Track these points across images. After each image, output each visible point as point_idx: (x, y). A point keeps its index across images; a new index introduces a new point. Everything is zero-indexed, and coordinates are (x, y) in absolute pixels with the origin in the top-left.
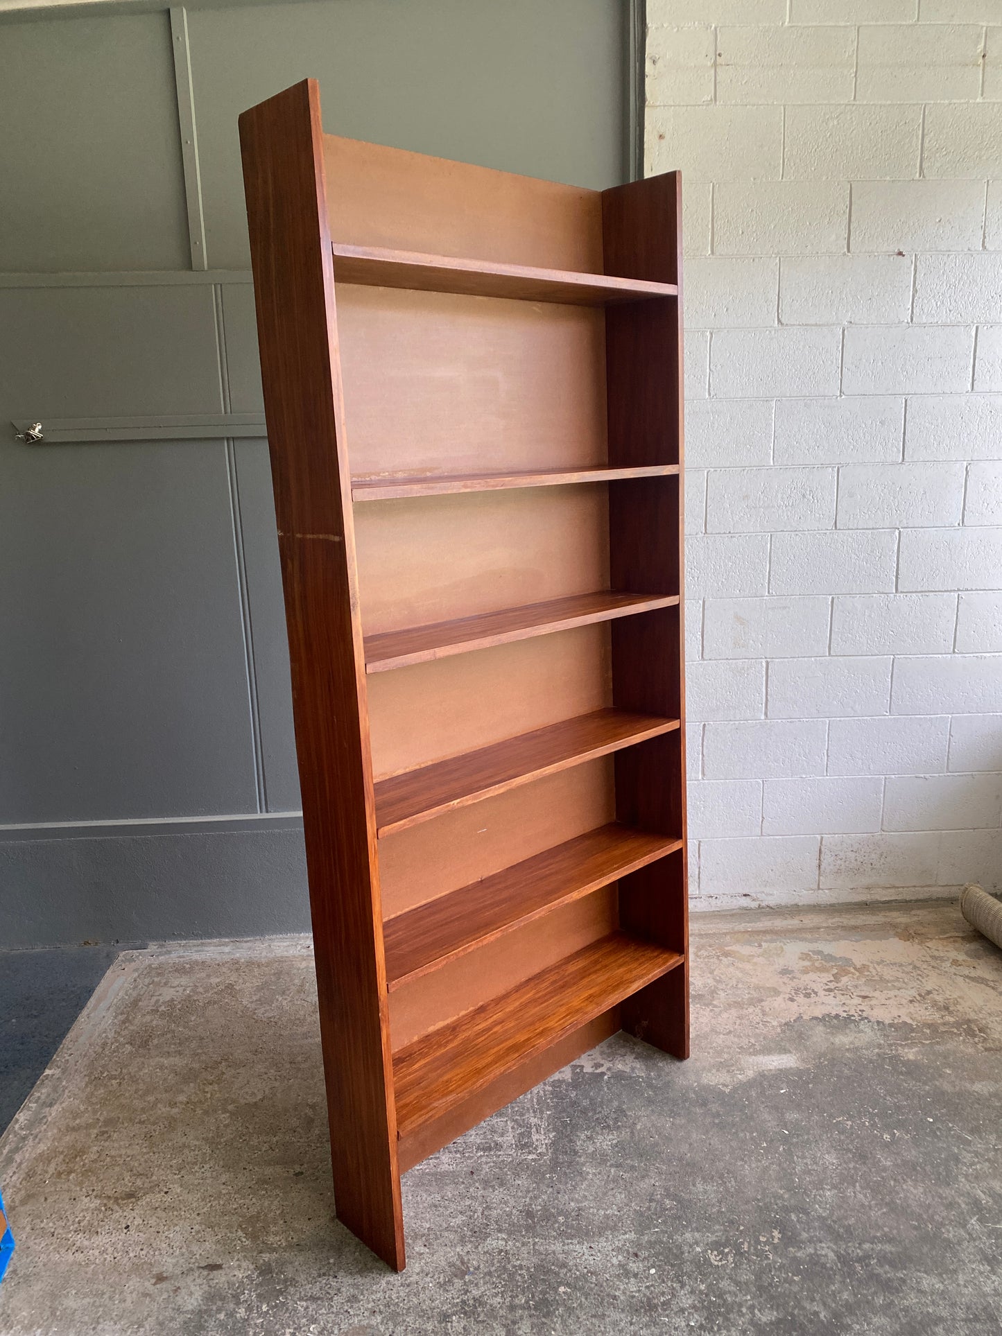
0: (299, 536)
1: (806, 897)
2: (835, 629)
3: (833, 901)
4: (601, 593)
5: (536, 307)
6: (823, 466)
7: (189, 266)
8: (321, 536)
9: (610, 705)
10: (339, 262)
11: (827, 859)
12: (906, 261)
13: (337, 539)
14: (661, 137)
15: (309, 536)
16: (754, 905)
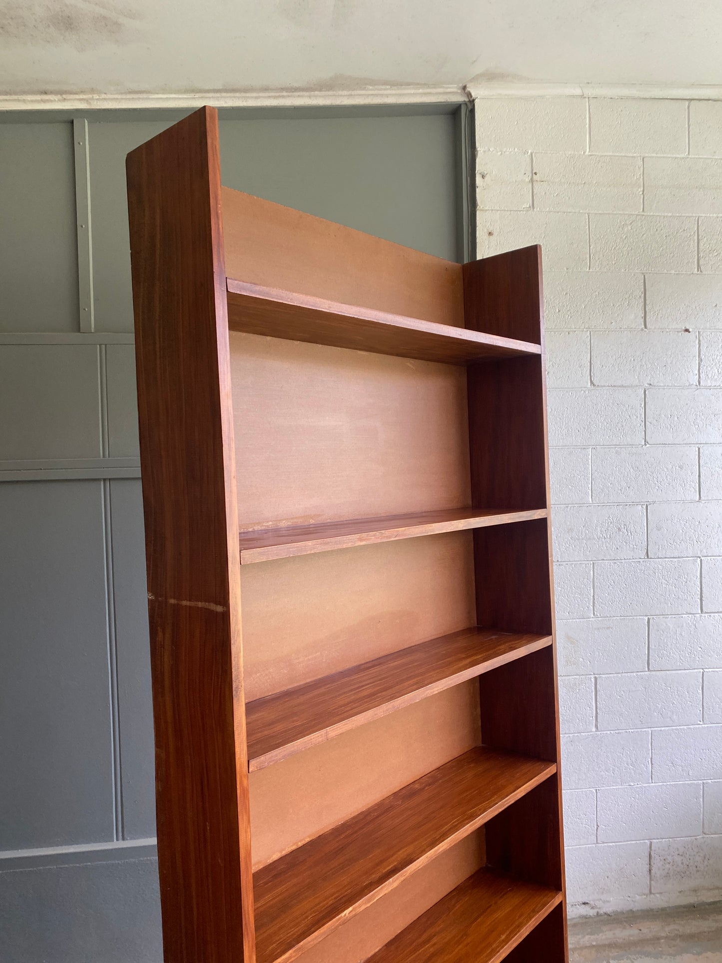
0: (172, 601)
1: (639, 902)
2: (652, 646)
3: (665, 905)
4: (468, 631)
5: (410, 363)
6: (635, 504)
7: (77, 326)
8: (200, 604)
9: (480, 744)
10: (233, 299)
11: (657, 863)
12: (692, 336)
13: (219, 609)
14: (490, 234)
15: (185, 603)
16: (592, 913)
